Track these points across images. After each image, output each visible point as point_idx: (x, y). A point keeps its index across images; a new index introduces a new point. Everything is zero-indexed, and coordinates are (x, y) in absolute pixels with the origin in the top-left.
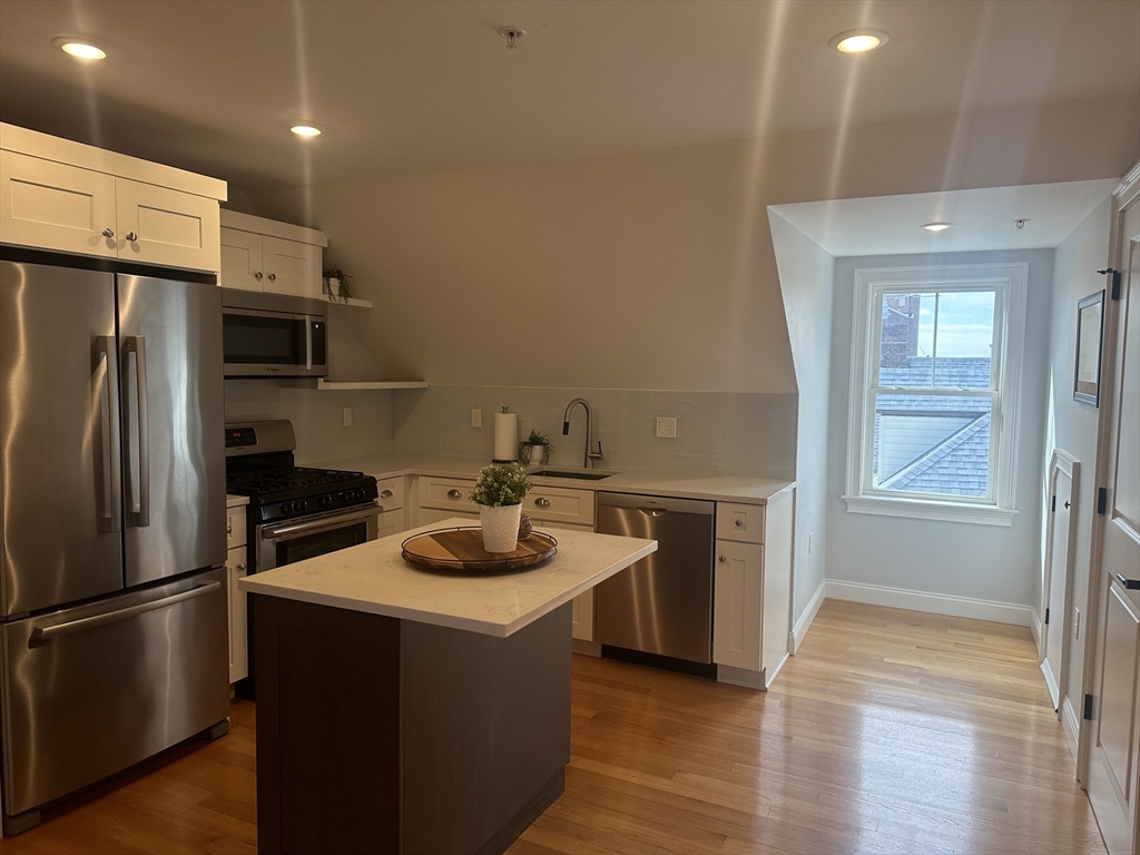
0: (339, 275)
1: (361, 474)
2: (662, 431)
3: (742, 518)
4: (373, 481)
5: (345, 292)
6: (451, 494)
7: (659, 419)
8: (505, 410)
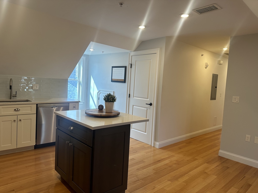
2: (34, 88)
3: (75, 106)
7: (33, 84)
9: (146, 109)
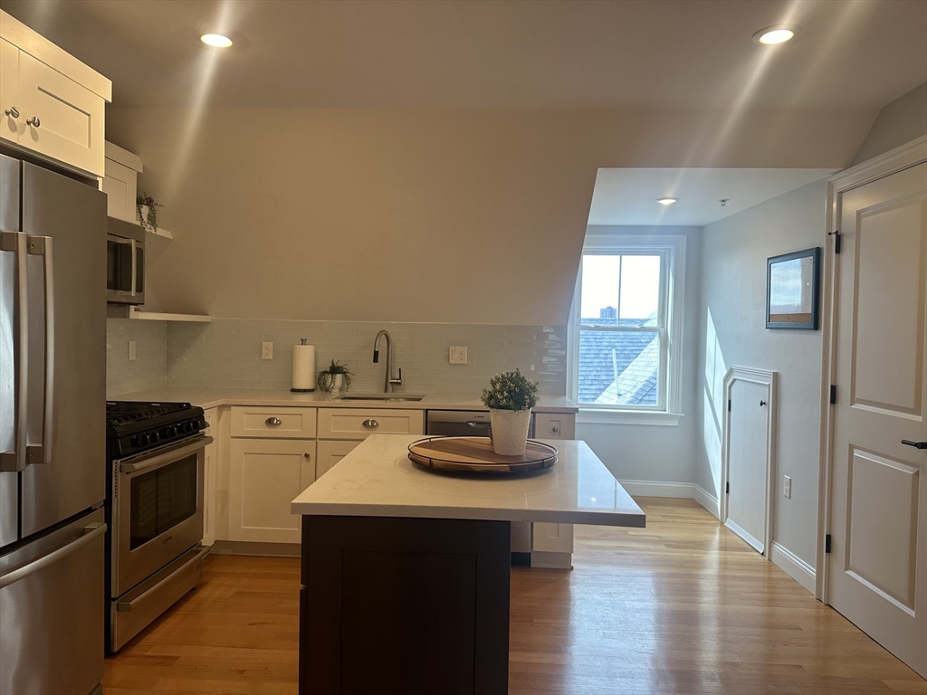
0: (150, 202)
1: (188, 404)
2: (455, 359)
3: (556, 425)
4: (201, 411)
5: (152, 219)
6: (270, 422)
7: (452, 348)
8: (303, 342)
9: (909, 471)
